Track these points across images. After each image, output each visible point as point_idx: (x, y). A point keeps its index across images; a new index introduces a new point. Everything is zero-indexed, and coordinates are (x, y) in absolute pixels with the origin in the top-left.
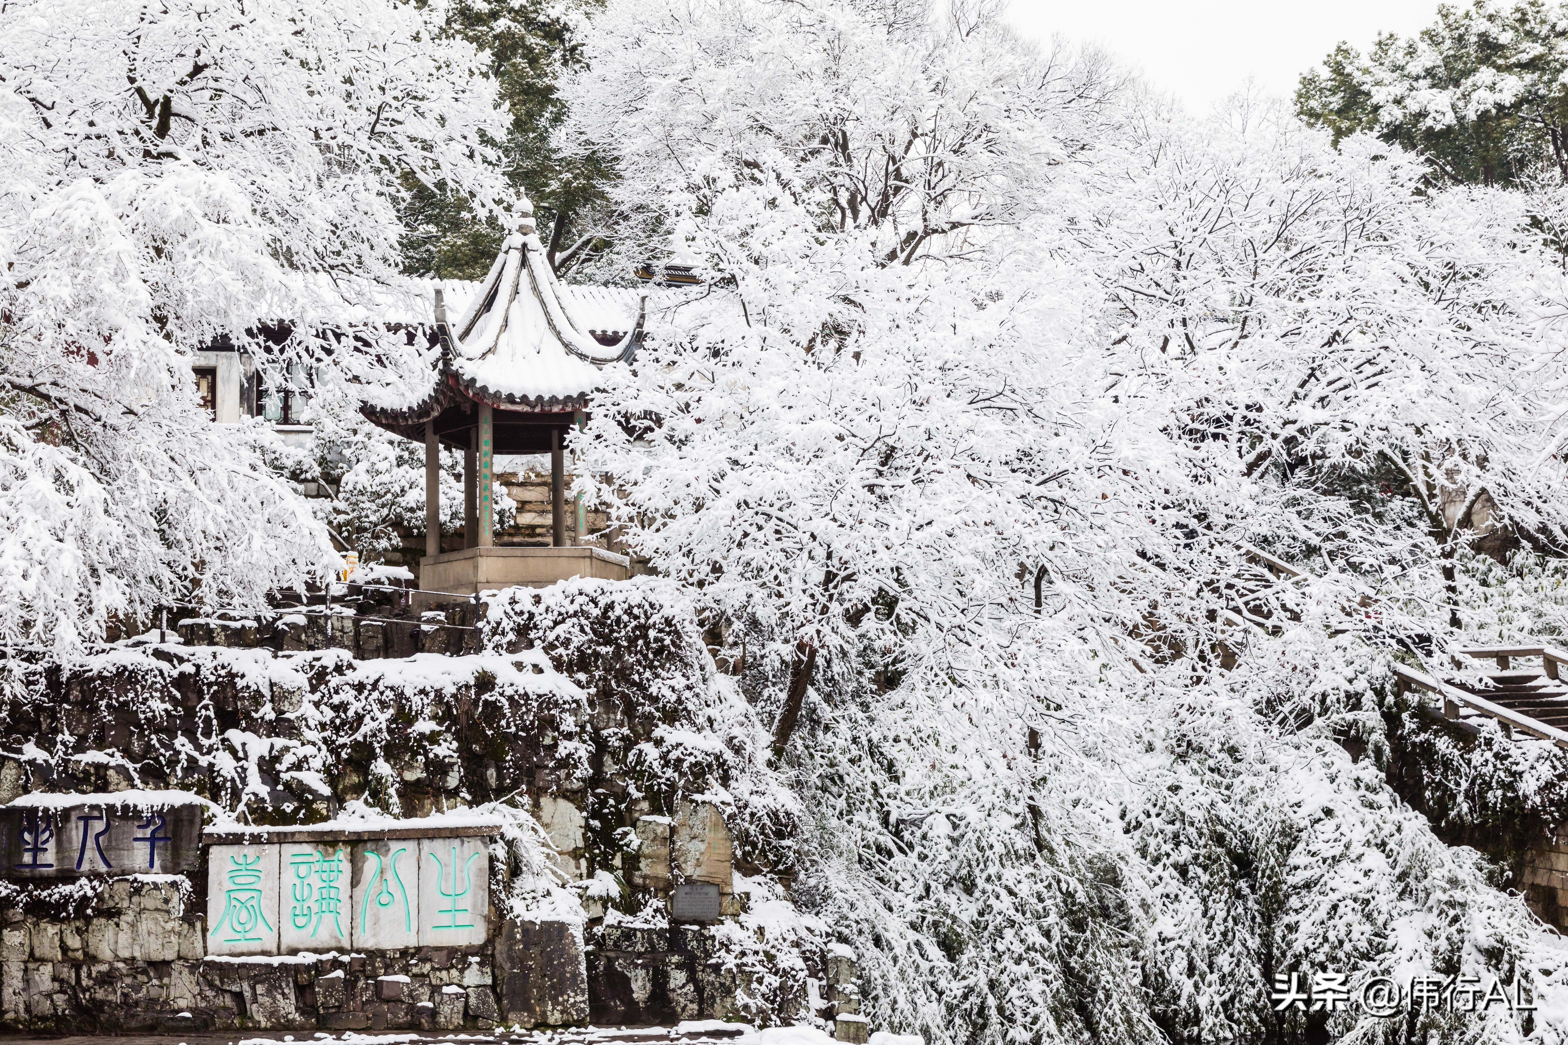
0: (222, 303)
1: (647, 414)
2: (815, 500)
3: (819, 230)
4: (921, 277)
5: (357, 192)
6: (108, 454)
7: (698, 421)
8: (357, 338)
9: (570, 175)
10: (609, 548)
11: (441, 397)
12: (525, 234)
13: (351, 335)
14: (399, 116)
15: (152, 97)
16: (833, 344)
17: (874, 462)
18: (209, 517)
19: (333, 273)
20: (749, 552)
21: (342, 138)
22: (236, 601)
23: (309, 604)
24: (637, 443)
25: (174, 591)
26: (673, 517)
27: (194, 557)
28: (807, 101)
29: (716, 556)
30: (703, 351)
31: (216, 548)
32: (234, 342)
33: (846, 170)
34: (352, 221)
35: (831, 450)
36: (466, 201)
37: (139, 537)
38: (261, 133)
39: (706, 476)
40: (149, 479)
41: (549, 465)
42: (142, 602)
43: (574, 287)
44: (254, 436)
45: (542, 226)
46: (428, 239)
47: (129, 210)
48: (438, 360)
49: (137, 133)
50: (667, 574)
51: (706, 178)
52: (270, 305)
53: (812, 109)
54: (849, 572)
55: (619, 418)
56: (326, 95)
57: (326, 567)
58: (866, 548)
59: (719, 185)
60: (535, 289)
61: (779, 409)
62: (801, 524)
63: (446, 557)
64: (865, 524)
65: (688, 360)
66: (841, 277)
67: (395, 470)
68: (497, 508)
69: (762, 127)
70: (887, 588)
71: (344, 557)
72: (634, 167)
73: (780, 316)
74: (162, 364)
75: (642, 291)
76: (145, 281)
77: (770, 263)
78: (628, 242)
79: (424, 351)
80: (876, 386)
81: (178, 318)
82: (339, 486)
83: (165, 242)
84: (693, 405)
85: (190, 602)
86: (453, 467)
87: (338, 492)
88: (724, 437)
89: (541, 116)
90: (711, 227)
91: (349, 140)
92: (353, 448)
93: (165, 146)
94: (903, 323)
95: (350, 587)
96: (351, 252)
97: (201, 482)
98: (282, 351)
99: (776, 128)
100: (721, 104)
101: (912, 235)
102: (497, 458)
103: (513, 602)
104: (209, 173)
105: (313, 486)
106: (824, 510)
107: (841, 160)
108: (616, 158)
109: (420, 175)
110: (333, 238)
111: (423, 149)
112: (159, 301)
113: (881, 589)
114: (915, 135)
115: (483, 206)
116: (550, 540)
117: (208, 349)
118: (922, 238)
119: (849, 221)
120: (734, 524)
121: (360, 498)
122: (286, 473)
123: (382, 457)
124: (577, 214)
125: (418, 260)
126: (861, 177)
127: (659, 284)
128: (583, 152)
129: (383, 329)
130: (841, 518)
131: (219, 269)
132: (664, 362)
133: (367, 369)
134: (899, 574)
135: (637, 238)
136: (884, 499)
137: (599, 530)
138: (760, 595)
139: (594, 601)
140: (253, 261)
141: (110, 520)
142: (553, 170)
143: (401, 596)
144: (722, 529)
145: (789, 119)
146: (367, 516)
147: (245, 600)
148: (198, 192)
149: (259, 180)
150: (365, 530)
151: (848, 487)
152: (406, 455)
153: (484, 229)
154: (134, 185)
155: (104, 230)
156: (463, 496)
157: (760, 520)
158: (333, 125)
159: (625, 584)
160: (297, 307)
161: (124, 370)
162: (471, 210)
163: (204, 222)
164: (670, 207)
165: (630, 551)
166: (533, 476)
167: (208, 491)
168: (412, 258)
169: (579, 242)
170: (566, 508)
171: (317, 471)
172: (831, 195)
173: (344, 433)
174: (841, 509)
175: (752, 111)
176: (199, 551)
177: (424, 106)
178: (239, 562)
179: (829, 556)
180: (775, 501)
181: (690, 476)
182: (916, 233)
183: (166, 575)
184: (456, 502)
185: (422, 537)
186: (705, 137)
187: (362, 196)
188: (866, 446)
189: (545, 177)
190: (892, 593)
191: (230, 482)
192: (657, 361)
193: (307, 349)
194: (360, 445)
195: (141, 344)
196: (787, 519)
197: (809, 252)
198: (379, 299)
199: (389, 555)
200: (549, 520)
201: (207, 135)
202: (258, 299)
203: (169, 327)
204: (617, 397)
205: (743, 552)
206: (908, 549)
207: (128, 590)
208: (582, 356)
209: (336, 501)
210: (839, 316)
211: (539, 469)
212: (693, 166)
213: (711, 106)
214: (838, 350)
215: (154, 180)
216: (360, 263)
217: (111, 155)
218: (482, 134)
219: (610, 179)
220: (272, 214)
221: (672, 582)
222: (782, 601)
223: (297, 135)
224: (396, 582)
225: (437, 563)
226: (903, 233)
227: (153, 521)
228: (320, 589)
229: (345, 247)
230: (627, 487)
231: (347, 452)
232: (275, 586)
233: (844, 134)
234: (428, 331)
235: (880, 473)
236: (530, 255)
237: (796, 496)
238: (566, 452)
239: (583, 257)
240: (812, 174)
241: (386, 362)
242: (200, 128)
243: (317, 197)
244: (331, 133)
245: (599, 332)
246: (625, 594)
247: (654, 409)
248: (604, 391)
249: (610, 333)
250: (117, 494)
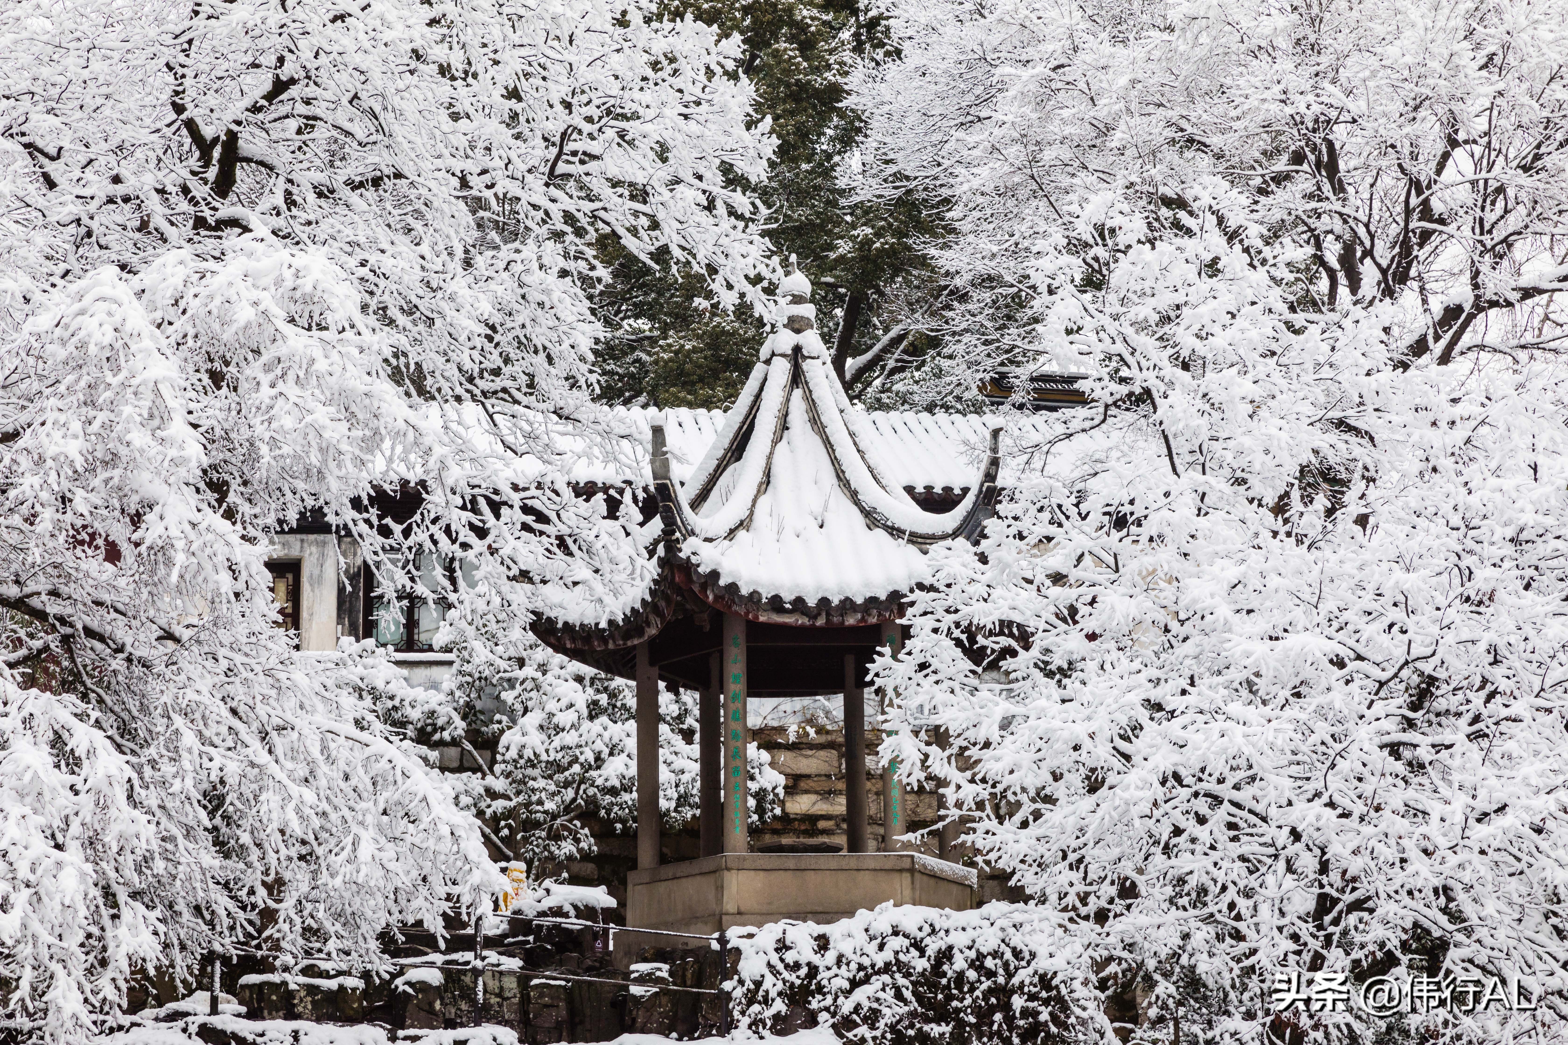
0: (314, 459)
1: (1005, 627)
2: (1294, 770)
3: (1292, 309)
4: (1472, 383)
5: (527, 271)
6: (133, 705)
7: (1092, 637)
8: (526, 510)
9: (869, 231)
10: (942, 855)
11: (662, 604)
12: (798, 331)
13: (517, 504)
14: (594, 147)
15: (208, 132)
16: (1321, 501)
17: (1398, 702)
18: (291, 807)
19: (488, 403)
20: (1183, 863)
21: (504, 186)
22: (332, 945)
23: (449, 950)
24: (987, 676)
25: (232, 928)
26: (1050, 800)
27: (266, 873)
28: (1267, 95)
29: (1127, 869)
30: (1096, 518)
31: (302, 858)
32: (331, 518)
33: (1337, 206)
34: (520, 319)
35: (1324, 684)
36: (701, 278)
37: (180, 840)
38: (376, 182)
39: (1107, 730)
40: (197, 745)
41: (839, 713)
42: (183, 947)
43: (878, 415)
44: (360, 670)
45: (824, 315)
46: (639, 342)
47: (172, 314)
48: (656, 543)
49: (185, 190)
50: (1043, 900)
51: (1100, 230)
52: (390, 460)
53: (1275, 108)
54: (1357, 895)
55: (957, 633)
56: (478, 118)
57: (477, 889)
58: (1389, 853)
59: (1122, 240)
60: (816, 422)
61: (1230, 614)
62: (1273, 812)
63: (669, 870)
64: (1387, 813)
65: (1073, 534)
66: (1334, 387)
67: (586, 725)
68: (753, 786)
69: (1191, 141)
70: (1427, 924)
71: (504, 870)
72: (976, 214)
73: (1229, 457)
74: (220, 559)
75: (993, 420)
76: (195, 426)
77: (1210, 367)
78: (967, 338)
79: (634, 528)
80: (1399, 574)
81: (245, 483)
82: (494, 752)
83: (227, 364)
84: (1083, 610)
85: (259, 947)
86: (680, 718)
87: (493, 762)
88: (1137, 665)
89: (821, 134)
90: (1108, 310)
91: (514, 189)
92: (519, 688)
93: (226, 210)
94: (1446, 464)
95: (512, 922)
96: (516, 369)
97: (279, 751)
98: (407, 533)
99: (1215, 141)
100: (1122, 105)
101: (1452, 313)
102: (753, 703)
103: (782, 946)
104: (295, 250)
105: (453, 752)
106: (1310, 787)
107: (1327, 187)
108: (946, 201)
109: (629, 241)
110: (489, 347)
111: (632, 197)
112: (218, 456)
113: (1416, 925)
114: (1453, 143)
115: (730, 287)
116: (841, 840)
117: (292, 531)
118: (1471, 317)
119: (1343, 291)
120: (1157, 813)
121: (529, 771)
122: (410, 732)
123: (564, 703)
124: (881, 294)
125: (621, 377)
126: (1362, 216)
127: (1021, 407)
128: (890, 192)
129: (567, 494)
130: (1344, 802)
131: (311, 404)
132: (1032, 540)
133: (542, 560)
134: (1450, 899)
135: (981, 331)
136: (1416, 766)
137: (923, 824)
138: (1202, 935)
139: (919, 947)
140: (364, 389)
141: (136, 813)
142: (839, 222)
143: (595, 936)
144: (1137, 822)
145: (1236, 125)
146: (540, 802)
147: (347, 944)
148: (279, 282)
149: (373, 259)
150: (537, 825)
151: (1354, 748)
152: (604, 699)
153: (729, 323)
154: (181, 273)
155: (134, 348)
156: (697, 767)
157: (1202, 806)
158: (490, 165)
159: (971, 916)
160: (432, 462)
161: (162, 571)
162: (709, 295)
163: (289, 330)
164: (1039, 280)
165: (979, 859)
166: (812, 731)
167: (289, 765)
168: (612, 373)
169: (885, 340)
170: (868, 785)
171: (460, 726)
172: (1310, 250)
173: (503, 665)
174: (1342, 785)
175: (1173, 115)
176: (274, 863)
177: (633, 128)
178: (338, 882)
179: (1324, 868)
180: (1226, 772)
181: (1080, 731)
182: (1459, 309)
183: (222, 902)
184: (685, 778)
185: (630, 836)
186: (1095, 161)
187: (535, 277)
188: (1384, 676)
189: (829, 233)
190: (1437, 933)
191: (324, 748)
192: (1021, 536)
193: (448, 530)
194: (529, 685)
195: (188, 528)
196: (1250, 804)
197: (1274, 347)
198: (561, 443)
199: (576, 867)
200: (839, 806)
201: (294, 190)
202: (370, 451)
203: (232, 498)
204: (953, 598)
205: (1173, 861)
206: (1463, 856)
207: (161, 928)
208: (895, 532)
209: (490, 779)
210: (1330, 454)
211: (822, 720)
212: (1075, 208)
213: (1105, 110)
214: (1330, 512)
215: (211, 265)
216: (531, 385)
217: (143, 227)
218: (726, 169)
219: (935, 235)
220: (393, 312)
221: (1050, 913)
222: (1243, 947)
223: (432, 184)
224: (586, 912)
225: (655, 880)
226: (1437, 307)
227: (203, 815)
228: (465, 925)
229: (507, 361)
230: (974, 753)
231: (508, 696)
232: (393, 920)
233: (1330, 145)
234: (641, 495)
235: (1410, 724)
236: (806, 365)
237: (1263, 764)
238: (868, 693)
239: (891, 364)
240: (1278, 215)
241: (574, 548)
242: (281, 179)
243: (463, 283)
244: (486, 178)
245: (920, 489)
246: (971, 934)
247: (1017, 618)
248: (932, 588)
249: (938, 490)
250: (148, 771)
